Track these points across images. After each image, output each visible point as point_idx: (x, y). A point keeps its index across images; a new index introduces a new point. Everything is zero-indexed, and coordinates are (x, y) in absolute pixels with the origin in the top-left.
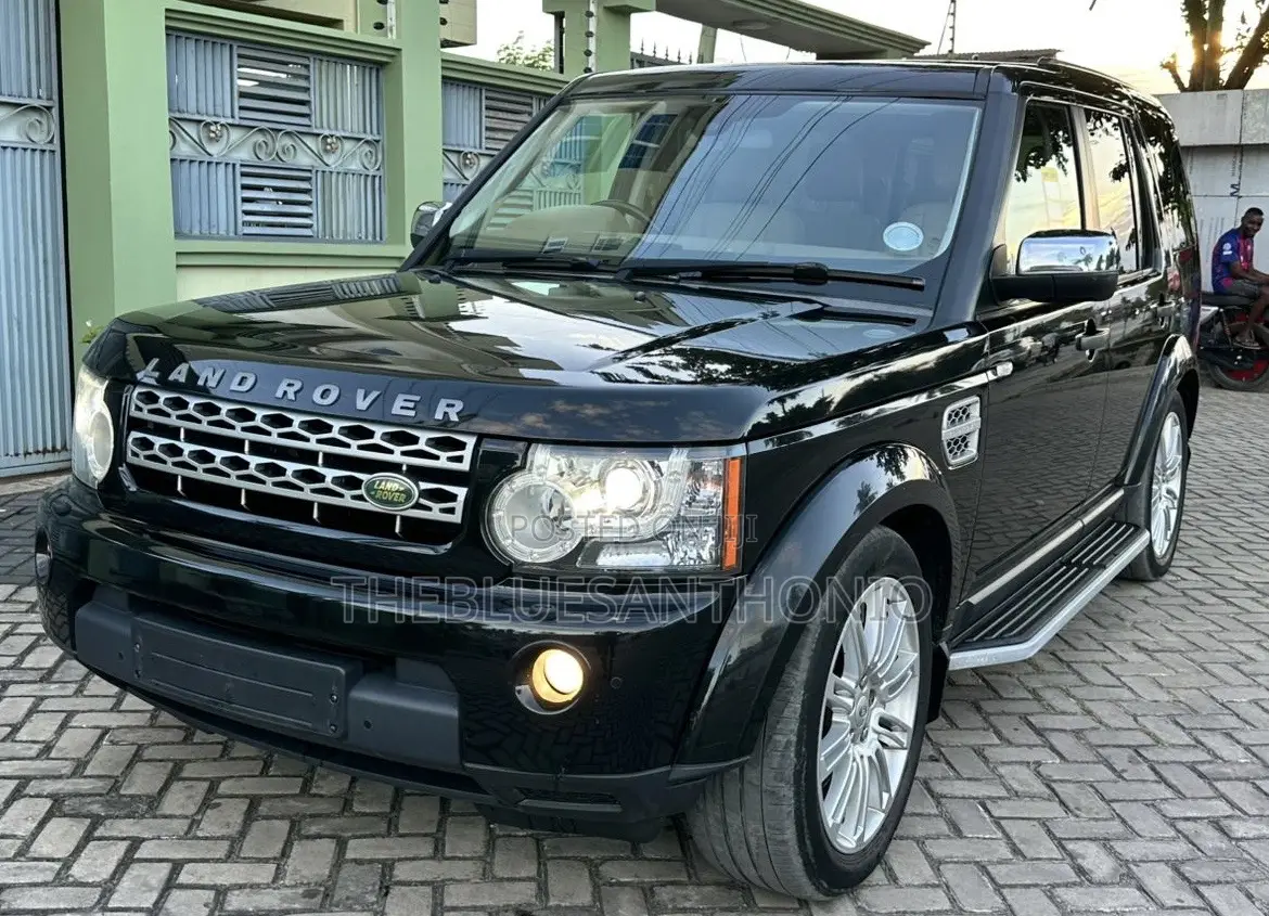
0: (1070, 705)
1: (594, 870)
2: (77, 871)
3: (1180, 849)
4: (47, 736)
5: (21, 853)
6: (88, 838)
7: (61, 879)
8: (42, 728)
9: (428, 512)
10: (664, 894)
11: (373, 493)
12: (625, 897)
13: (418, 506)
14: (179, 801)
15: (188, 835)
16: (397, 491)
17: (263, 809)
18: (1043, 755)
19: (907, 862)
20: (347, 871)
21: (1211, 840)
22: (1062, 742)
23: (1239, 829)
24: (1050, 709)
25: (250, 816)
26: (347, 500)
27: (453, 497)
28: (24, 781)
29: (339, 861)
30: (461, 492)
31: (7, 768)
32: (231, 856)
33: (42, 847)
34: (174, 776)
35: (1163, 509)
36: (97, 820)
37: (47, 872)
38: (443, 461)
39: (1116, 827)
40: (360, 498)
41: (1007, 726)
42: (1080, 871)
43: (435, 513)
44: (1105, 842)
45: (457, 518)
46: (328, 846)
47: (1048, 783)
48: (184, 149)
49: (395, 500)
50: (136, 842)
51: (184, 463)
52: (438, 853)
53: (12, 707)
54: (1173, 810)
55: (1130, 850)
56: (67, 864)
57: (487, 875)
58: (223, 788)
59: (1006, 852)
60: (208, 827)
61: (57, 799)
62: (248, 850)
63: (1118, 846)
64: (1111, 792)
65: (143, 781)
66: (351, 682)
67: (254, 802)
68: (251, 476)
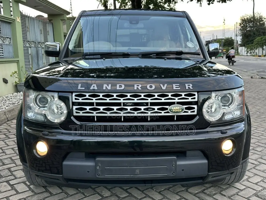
9: (187, 113)
11: (172, 110)
13: (185, 112)
16: (179, 109)
26: (163, 114)
27: (194, 108)
30: (196, 107)
38: (190, 99)
40: (168, 112)
43: (189, 113)
45: (195, 113)
49: (179, 111)
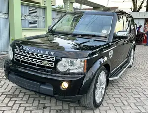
0: (122, 83)
1: (68, 104)
2: (9, 105)
3: (135, 101)
4: (6, 87)
5: (2, 102)
6: (10, 100)
7: (7, 106)
8: (5, 86)
9: (50, 65)
10: (77, 108)
12: (72, 108)
13: (48, 65)
14: (21, 95)
15: (22, 100)
17: (31, 96)
18: (119, 89)
19: (104, 103)
20: (40, 104)
21: (138, 100)
22: (121, 88)
23: (141, 99)
24: (120, 84)
25: (29, 97)
26: (40, 64)
27: (53, 64)
28: (3, 93)
29: (39, 103)
31: (1, 91)
32: (27, 103)
33: (5, 101)
34: (20, 92)
35: (131, 60)
36: (11, 98)
37: (5, 105)
38: (52, 60)
39: (127, 98)
41: (115, 86)
42: (124, 104)
44: (126, 100)
45: (53, 66)
46: (38, 101)
47: (120, 93)
48: (23, 18)
50: (16, 101)
51: (21, 58)
52: (50, 102)
53: (2, 83)
54: (134, 96)
55: (129, 101)
56: (8, 104)
57: (56, 105)
58: (26, 94)
59: (115, 102)
60: (24, 99)
61: (7, 95)
62: (28, 102)
63: (128, 101)
64: (127, 94)
65: (17, 93)
66: (40, 85)
67: (29, 95)
68: (29, 60)
